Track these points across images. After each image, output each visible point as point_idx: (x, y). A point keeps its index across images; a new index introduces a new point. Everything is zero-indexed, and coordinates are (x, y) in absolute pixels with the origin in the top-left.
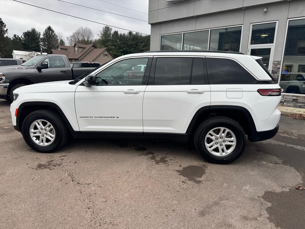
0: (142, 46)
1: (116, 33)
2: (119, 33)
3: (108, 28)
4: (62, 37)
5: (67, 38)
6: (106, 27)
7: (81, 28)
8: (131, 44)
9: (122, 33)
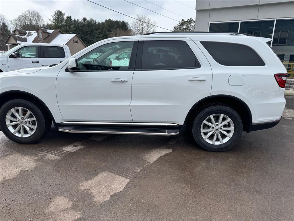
0: (97, 34)
1: (69, 18)
2: (73, 18)
3: (61, 13)
4: (4, 20)
5: (11, 21)
6: (58, 12)
7: (28, 11)
8: (86, 30)
9: (76, 19)
